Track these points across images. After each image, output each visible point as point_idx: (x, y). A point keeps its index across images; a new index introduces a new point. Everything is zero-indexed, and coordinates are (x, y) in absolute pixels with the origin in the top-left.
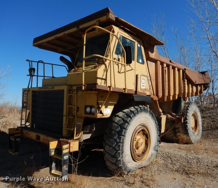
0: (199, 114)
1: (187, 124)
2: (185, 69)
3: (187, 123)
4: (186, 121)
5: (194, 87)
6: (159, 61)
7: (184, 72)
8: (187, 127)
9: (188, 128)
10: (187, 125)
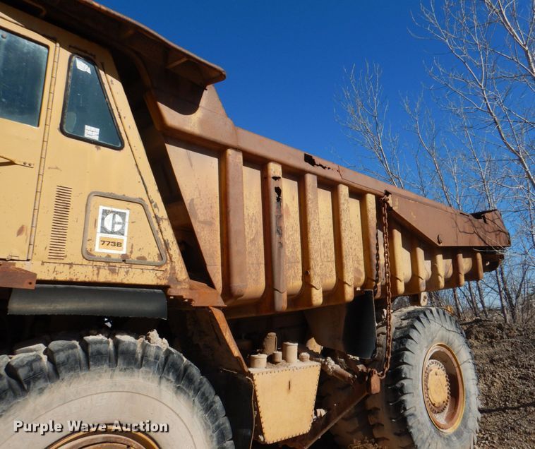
0: (464, 356)
1: (404, 398)
2: (387, 193)
3: (403, 394)
4: (398, 385)
5: (439, 257)
6: (237, 149)
7: (381, 202)
8: (405, 409)
9: (407, 413)
10: (403, 402)
